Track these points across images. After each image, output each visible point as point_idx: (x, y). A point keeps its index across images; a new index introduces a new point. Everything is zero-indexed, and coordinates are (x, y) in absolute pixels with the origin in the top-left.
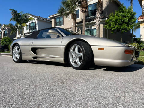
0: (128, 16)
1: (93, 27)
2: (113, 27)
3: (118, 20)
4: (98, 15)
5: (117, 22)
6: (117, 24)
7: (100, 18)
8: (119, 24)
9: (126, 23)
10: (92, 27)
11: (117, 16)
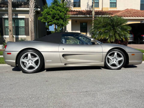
0: (63, 12)
1: (20, 16)
2: (50, 22)
3: (55, 14)
4: (32, 3)
5: (55, 17)
6: (55, 18)
7: (35, 7)
8: (57, 19)
9: (62, 19)
10: (17, 15)
11: (53, 9)
